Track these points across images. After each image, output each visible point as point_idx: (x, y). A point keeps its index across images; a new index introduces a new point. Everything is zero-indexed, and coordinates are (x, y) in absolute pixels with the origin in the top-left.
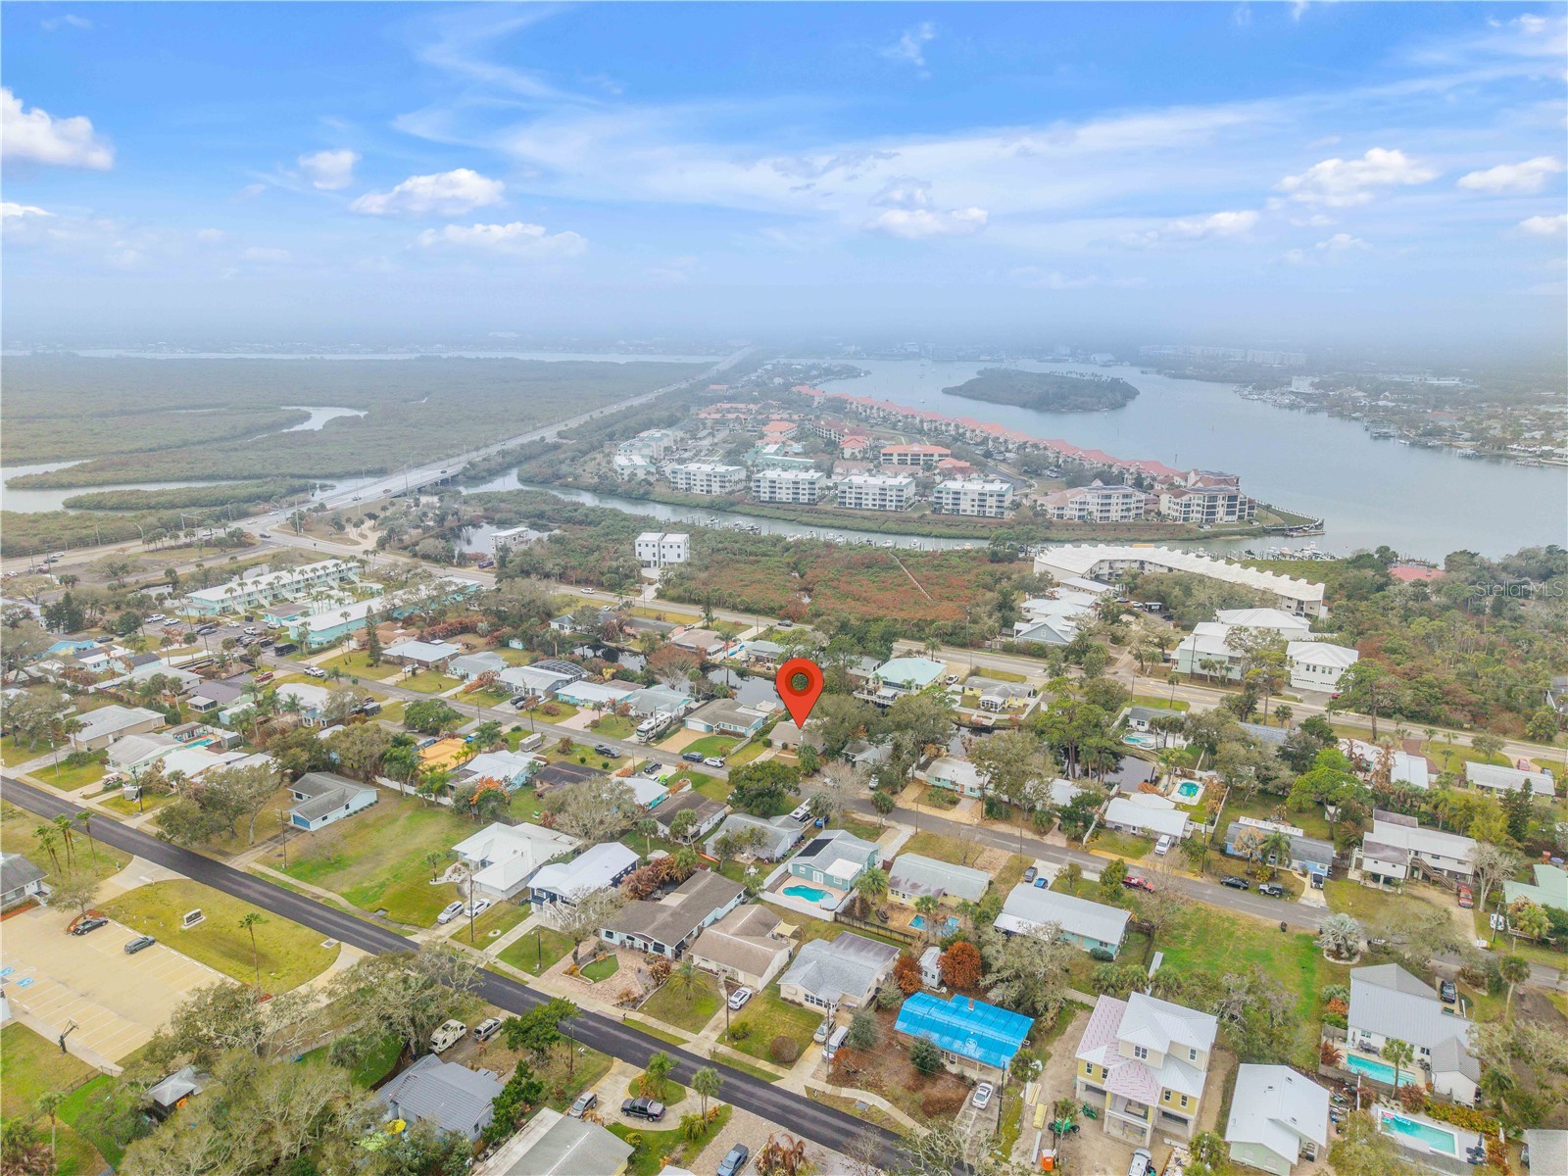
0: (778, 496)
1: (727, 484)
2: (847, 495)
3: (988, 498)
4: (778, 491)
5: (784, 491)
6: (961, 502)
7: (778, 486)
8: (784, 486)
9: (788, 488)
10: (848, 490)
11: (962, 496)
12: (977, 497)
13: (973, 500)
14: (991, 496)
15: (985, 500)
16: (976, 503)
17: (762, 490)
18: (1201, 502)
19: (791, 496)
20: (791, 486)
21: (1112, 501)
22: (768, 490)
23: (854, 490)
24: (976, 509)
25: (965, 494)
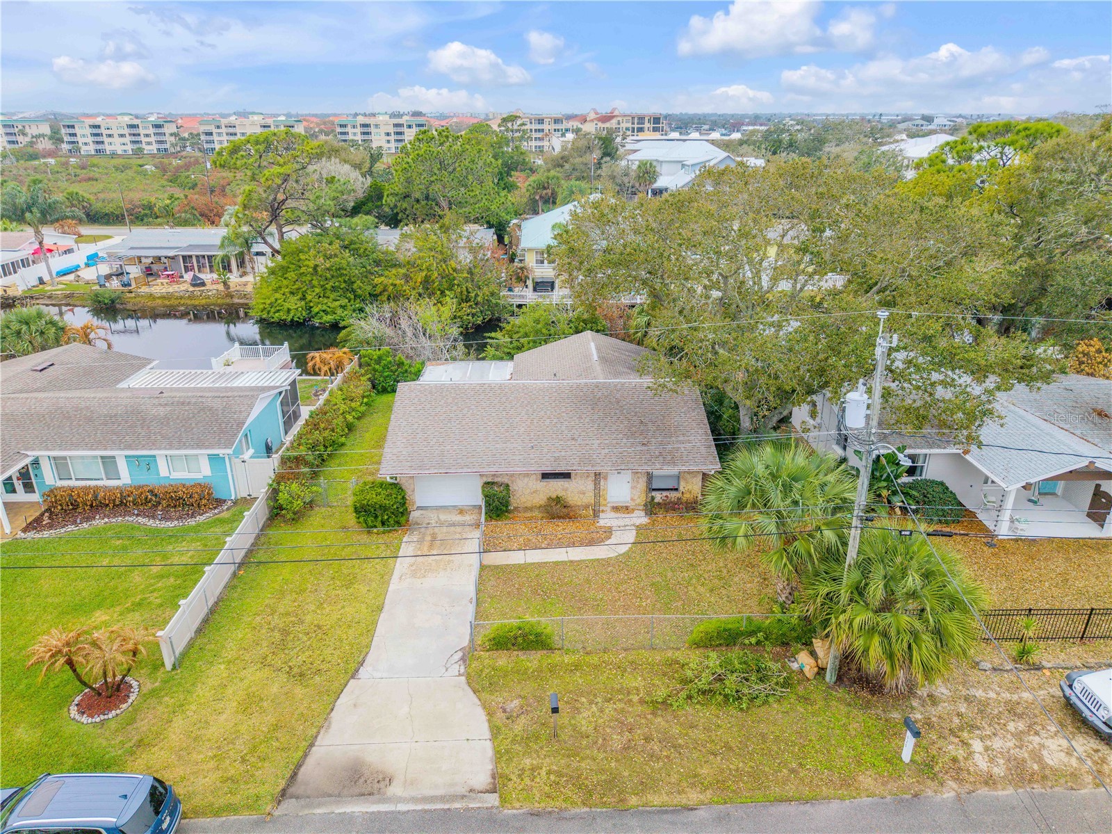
0: (108, 149)
1: (20, 138)
2: (215, 138)
3: (405, 130)
4: (106, 140)
5: (117, 140)
6: (373, 137)
7: (105, 132)
8: (115, 132)
9: (122, 136)
10: (215, 131)
11: (373, 130)
12: (392, 130)
13: (388, 134)
14: (410, 127)
15: (401, 133)
16: (392, 138)
17: (81, 140)
18: (630, 125)
19: (129, 147)
20: (126, 131)
21: (546, 127)
22: (90, 139)
23: (224, 130)
24: (393, 145)
25: (377, 126)
